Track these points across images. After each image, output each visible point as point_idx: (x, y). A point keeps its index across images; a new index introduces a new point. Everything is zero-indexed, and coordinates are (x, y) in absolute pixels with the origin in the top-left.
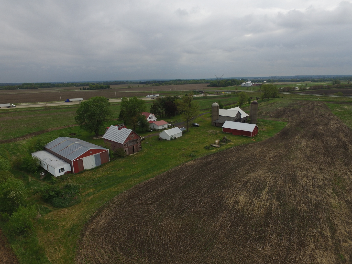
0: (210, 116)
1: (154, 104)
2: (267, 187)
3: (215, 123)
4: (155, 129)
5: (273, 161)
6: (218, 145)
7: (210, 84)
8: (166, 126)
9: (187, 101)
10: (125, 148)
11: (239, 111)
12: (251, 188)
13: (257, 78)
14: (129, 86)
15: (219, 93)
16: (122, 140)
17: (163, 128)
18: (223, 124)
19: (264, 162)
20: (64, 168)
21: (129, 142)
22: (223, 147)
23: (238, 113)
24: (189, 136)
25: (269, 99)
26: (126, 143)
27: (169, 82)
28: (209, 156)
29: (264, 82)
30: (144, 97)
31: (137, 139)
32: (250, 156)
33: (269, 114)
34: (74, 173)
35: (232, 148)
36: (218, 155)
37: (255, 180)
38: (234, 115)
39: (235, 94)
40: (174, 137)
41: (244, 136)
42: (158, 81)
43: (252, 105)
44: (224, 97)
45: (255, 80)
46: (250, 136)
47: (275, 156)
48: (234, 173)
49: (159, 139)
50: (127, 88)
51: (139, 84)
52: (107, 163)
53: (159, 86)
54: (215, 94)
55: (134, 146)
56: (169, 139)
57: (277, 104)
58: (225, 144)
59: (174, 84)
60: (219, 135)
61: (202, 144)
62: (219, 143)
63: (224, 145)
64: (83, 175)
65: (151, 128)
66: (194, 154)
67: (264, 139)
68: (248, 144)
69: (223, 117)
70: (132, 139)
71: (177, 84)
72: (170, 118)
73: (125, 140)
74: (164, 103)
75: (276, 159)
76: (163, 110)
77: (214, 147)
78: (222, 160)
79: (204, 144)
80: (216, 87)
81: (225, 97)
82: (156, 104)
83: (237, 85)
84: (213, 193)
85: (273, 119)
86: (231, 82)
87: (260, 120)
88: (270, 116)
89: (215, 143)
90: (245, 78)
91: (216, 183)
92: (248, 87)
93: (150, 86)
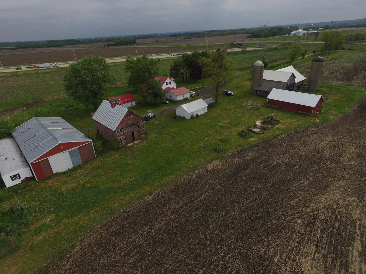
0: (250, 79)
1: (175, 63)
2: (358, 235)
3: (257, 91)
4: (172, 100)
5: (356, 167)
6: (259, 129)
7: (251, 34)
8: (188, 96)
9: (217, 60)
10: (119, 136)
11: (293, 74)
12: (324, 236)
13: (310, 24)
14: (158, 40)
15: (262, 45)
16: (114, 124)
17: (184, 98)
18: (268, 93)
19: (340, 167)
20: (18, 174)
21: (124, 127)
22: (268, 133)
23: (292, 76)
24: (218, 111)
25: (330, 51)
26: (120, 129)
27: (202, 33)
28: (246, 150)
29: (320, 29)
30: (170, 53)
31: (138, 122)
32: (313, 153)
33: (333, 75)
34: (37, 180)
35: (282, 136)
36: (260, 150)
37: (330, 212)
38: (285, 79)
39: (283, 46)
40: (196, 114)
41: (299, 113)
42: (190, 33)
43: (314, 63)
44: (268, 51)
45: (308, 27)
46: (309, 114)
47: (359, 155)
48: (288, 192)
49: (175, 118)
50: (155, 42)
51: (169, 37)
52: (90, 161)
53: (191, 38)
54: (256, 47)
55: (134, 132)
56: (188, 117)
57: (342, 58)
58: (271, 127)
59: (208, 36)
60: (262, 109)
61: (236, 126)
62: (262, 126)
63: (269, 129)
64: (50, 183)
65: (168, 98)
66: (221, 147)
67: (333, 118)
68: (307, 129)
69: (268, 82)
70: (129, 123)
71: (212, 35)
72: (195, 82)
73: (118, 124)
74: (188, 62)
75: (362, 161)
76: (187, 71)
77: (254, 132)
78: (266, 161)
79: (238, 126)
80: (258, 38)
81: (270, 51)
82: (177, 63)
83: (285, 34)
84: (248, 245)
85: (341, 82)
86: (277, 30)
87: (321, 85)
88: (335, 77)
89: (256, 127)
90: (294, 25)
91: (256, 217)
92: (300, 37)
93: (181, 39)
